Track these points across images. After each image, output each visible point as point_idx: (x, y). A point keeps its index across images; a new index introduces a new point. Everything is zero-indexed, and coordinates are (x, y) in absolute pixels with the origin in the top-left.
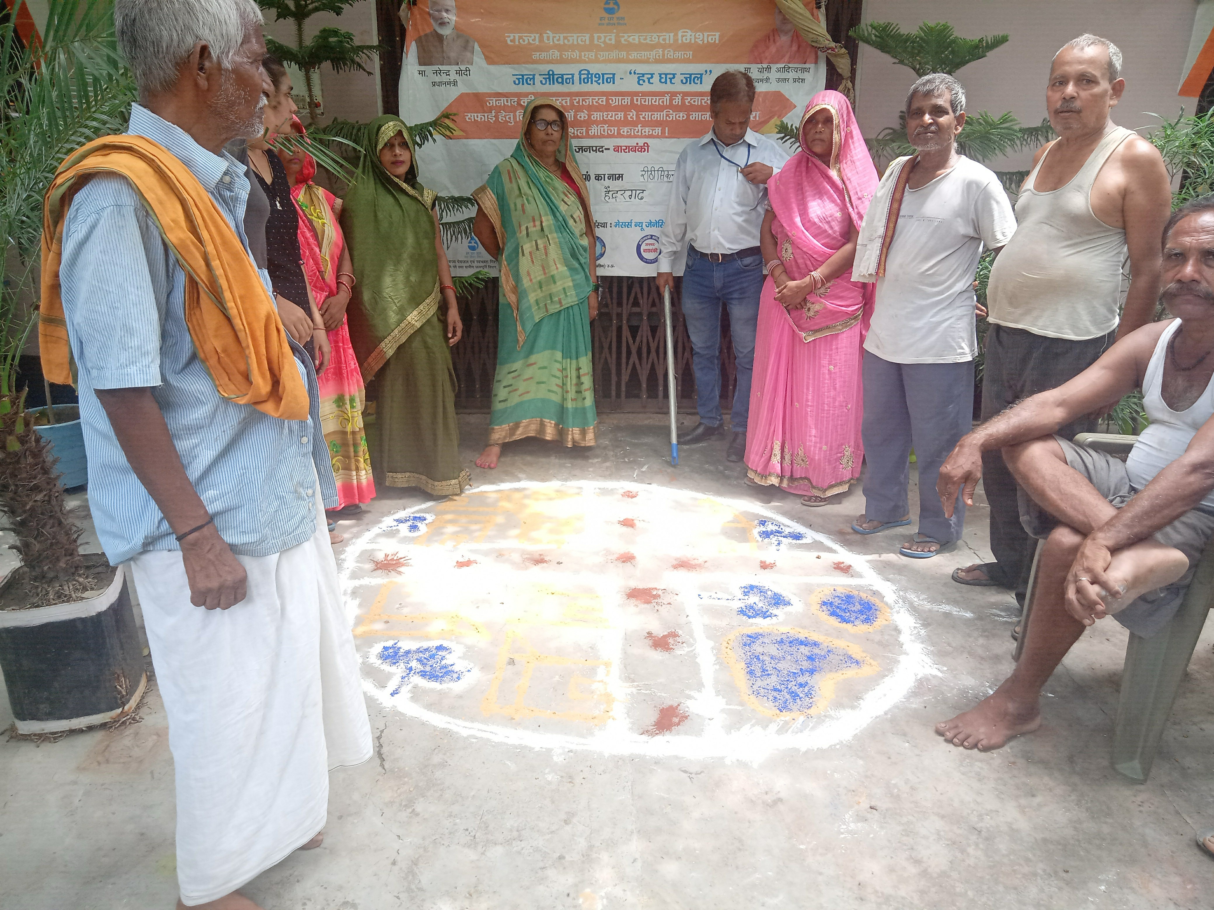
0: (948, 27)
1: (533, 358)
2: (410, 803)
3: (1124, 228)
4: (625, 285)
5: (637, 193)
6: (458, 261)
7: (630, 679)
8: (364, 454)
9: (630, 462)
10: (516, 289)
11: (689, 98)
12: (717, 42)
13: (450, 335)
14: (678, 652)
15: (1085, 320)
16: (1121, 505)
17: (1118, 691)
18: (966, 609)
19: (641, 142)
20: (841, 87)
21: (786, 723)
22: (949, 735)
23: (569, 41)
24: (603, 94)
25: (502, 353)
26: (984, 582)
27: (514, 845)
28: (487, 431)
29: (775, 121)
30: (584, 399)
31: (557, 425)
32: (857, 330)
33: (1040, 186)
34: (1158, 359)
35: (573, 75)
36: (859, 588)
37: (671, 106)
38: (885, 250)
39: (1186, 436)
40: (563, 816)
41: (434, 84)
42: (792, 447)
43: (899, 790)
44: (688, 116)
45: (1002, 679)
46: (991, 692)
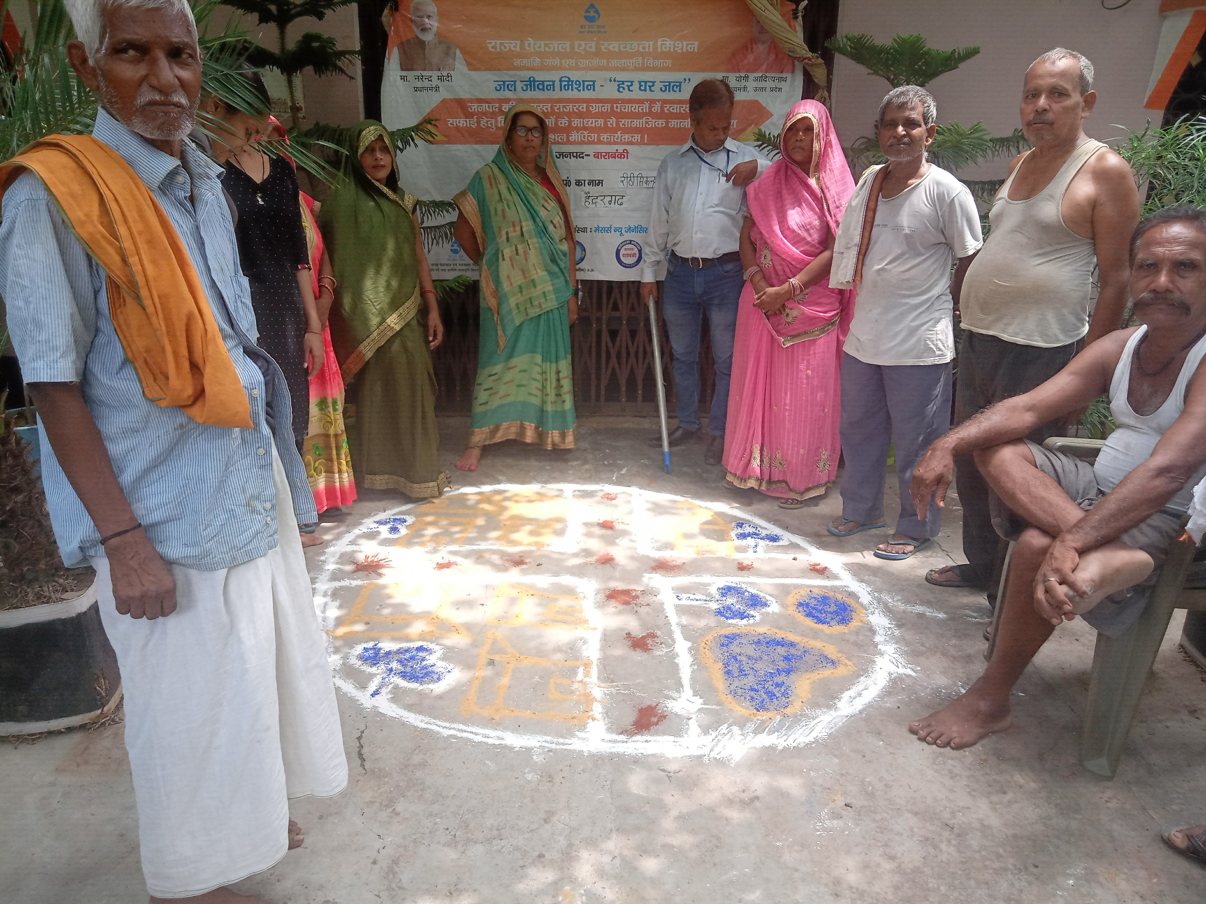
0: (921, 39)
1: (514, 361)
2: (390, 803)
3: (1093, 238)
4: (604, 290)
5: (616, 198)
6: (441, 265)
7: (609, 679)
8: (346, 457)
9: (609, 465)
10: (497, 292)
11: (668, 106)
12: (696, 51)
13: (431, 339)
14: (658, 653)
15: (1055, 328)
16: (1089, 508)
17: (1086, 690)
18: (940, 610)
19: (621, 148)
20: (818, 96)
21: (763, 722)
22: (922, 733)
23: (549, 48)
24: (584, 101)
25: (483, 355)
26: (957, 584)
27: (494, 844)
28: (467, 434)
29: (752, 129)
30: (564, 402)
31: (536, 428)
32: (834, 336)
33: (1012, 196)
34: (1125, 365)
35: (554, 82)
36: (835, 589)
37: (650, 114)
38: (861, 257)
39: (1152, 440)
40: (543, 815)
41: (416, 89)
42: (771, 450)
43: (873, 788)
44: (667, 123)
45: (974, 678)
46: (964, 692)
